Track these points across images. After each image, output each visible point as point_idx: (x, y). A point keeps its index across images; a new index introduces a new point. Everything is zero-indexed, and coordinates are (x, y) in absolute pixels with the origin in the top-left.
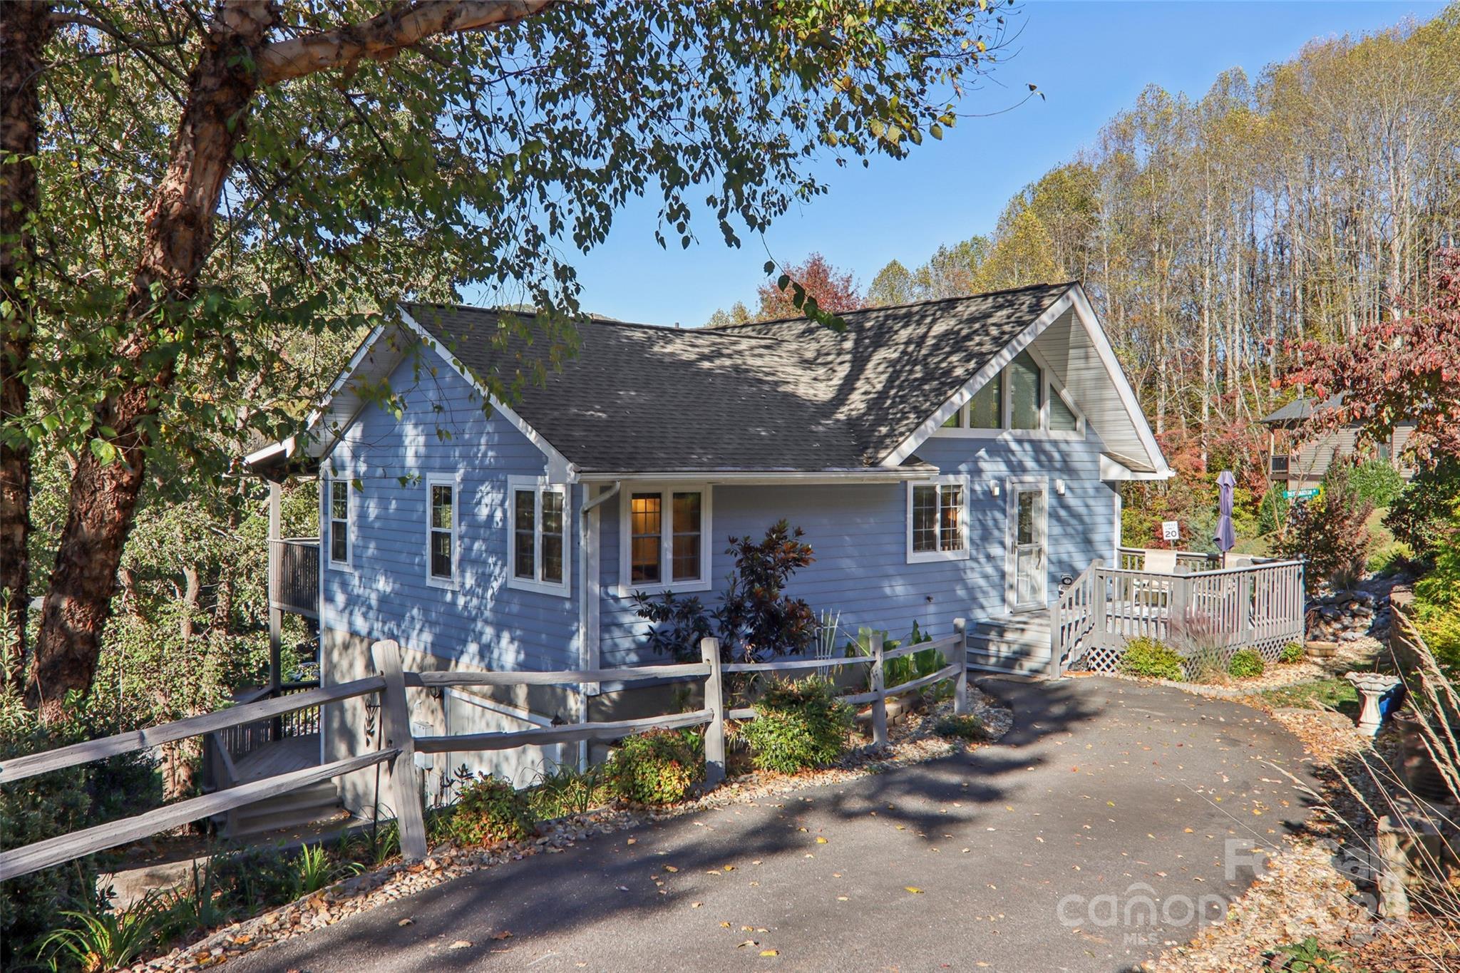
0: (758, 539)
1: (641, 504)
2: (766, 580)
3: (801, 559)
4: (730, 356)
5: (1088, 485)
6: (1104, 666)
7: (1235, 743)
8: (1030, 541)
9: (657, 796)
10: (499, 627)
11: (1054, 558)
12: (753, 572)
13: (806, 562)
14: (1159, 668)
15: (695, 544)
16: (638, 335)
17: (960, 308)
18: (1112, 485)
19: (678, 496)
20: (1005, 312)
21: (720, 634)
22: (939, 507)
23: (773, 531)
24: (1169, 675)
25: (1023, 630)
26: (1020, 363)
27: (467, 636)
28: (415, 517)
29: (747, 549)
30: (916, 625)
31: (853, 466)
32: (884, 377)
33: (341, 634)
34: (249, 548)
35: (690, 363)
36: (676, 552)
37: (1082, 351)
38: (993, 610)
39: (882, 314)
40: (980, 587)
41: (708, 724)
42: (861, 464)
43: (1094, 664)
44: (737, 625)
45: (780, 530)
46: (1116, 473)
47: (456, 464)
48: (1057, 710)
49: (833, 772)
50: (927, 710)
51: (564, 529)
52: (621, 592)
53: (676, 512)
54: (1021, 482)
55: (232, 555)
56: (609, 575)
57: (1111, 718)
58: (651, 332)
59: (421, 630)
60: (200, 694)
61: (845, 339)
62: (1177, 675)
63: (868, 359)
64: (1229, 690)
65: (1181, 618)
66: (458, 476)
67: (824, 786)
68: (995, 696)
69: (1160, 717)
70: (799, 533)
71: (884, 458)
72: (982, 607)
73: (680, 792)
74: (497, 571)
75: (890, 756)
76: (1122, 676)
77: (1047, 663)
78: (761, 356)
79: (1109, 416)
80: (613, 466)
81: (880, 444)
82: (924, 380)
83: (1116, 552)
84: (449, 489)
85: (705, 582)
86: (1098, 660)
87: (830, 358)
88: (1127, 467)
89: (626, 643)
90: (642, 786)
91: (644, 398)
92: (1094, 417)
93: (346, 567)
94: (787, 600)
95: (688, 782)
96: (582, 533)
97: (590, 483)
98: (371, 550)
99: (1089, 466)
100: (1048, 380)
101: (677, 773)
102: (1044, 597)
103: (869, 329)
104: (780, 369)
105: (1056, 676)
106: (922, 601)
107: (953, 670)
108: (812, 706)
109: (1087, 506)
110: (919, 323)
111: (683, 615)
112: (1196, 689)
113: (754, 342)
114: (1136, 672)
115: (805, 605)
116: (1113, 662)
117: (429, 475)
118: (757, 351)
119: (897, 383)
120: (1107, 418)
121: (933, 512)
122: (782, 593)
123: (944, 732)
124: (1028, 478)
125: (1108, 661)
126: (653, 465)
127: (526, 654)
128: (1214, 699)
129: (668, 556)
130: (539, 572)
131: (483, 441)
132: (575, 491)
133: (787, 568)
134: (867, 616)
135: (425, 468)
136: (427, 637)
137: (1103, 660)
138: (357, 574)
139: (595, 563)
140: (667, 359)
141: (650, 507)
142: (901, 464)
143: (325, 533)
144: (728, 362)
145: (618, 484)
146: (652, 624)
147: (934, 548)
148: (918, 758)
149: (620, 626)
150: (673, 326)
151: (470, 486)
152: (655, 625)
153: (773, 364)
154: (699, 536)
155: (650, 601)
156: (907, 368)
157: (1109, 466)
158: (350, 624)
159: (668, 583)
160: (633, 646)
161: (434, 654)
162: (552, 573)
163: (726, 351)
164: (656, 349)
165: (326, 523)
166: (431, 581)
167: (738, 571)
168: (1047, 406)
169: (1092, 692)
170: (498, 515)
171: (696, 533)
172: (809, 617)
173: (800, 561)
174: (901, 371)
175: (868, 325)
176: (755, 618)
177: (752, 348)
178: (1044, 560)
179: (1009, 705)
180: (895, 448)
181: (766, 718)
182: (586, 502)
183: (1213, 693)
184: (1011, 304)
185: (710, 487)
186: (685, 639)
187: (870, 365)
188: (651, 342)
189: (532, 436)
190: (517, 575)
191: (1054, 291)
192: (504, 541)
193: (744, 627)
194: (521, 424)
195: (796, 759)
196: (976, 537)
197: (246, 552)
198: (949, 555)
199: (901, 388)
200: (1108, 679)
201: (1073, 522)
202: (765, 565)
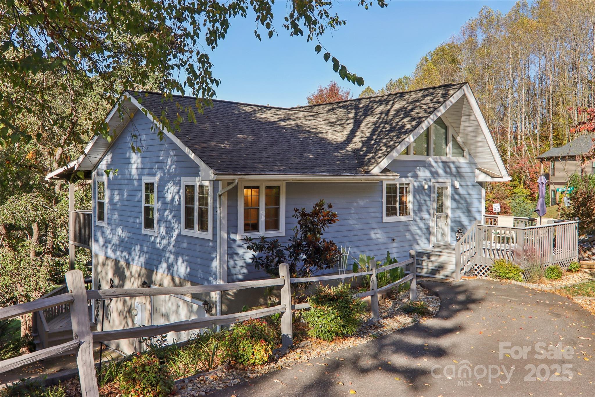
0: (309, 209)
1: (249, 192)
2: (314, 231)
3: (331, 219)
4: (294, 120)
5: (469, 184)
6: (481, 273)
7: (558, 315)
8: (442, 212)
9: (252, 361)
10: (177, 255)
11: (453, 219)
12: (307, 226)
13: (334, 221)
14: (511, 275)
15: (277, 212)
16: (248, 109)
17: (407, 96)
18: (481, 184)
19: (268, 187)
20: (429, 98)
21: (289, 259)
22: (398, 194)
23: (317, 205)
24: (516, 279)
25: (440, 255)
26: (437, 124)
27: (161, 259)
28: (136, 199)
29: (304, 215)
30: (388, 253)
31: (356, 173)
32: (370, 130)
33: (101, 258)
34: (62, 215)
35: (275, 123)
36: (267, 216)
37: (467, 117)
38: (423, 246)
39: (368, 100)
40: (418, 234)
41: (283, 313)
42: (360, 172)
43: (476, 273)
44: (298, 254)
45: (321, 205)
46: (482, 178)
47: (156, 172)
48: (461, 297)
49: (353, 339)
50: (395, 297)
51: (209, 204)
52: (238, 237)
53: (267, 196)
54: (438, 182)
55: (54, 219)
56: (232, 228)
57: (491, 301)
58: (255, 108)
59: (140, 256)
60: (38, 286)
61: (350, 113)
62: (520, 278)
63: (361, 122)
64: (547, 286)
65: (521, 249)
66: (157, 178)
67: (349, 348)
68: (429, 289)
69: (516, 301)
70: (330, 206)
71: (372, 169)
72: (418, 244)
73: (266, 359)
74: (176, 226)
75: (381, 326)
76: (491, 279)
77: (453, 272)
78: (310, 120)
79: (479, 150)
80: (234, 171)
81: (369, 162)
82: (390, 131)
83: (483, 217)
84: (153, 185)
85: (282, 231)
86: (478, 270)
87: (343, 122)
88: (489, 175)
89: (240, 263)
90: (243, 355)
91: (250, 138)
92: (472, 151)
93: (103, 224)
94: (324, 241)
95: (270, 352)
96: (218, 206)
97: (222, 180)
98: (116, 216)
99: (470, 174)
100: (451, 132)
101: (264, 347)
102: (449, 238)
103: (361, 108)
104: (319, 126)
105: (458, 279)
106: (390, 241)
107: (409, 277)
108: (341, 302)
109: (469, 194)
110: (387, 104)
111: (270, 249)
112: (530, 286)
113: (306, 114)
114: (499, 277)
115: (334, 244)
116: (486, 271)
117: (143, 178)
118: (307, 118)
119: (376, 133)
120: (478, 151)
121: (395, 197)
122: (322, 237)
123: (408, 310)
124: (440, 180)
125: (483, 271)
126: (255, 171)
127: (191, 269)
128: (541, 291)
129: (263, 218)
130: (196, 226)
131: (169, 160)
132: (215, 183)
133: (324, 224)
134: (362, 248)
135: (140, 175)
136: (142, 259)
137: (481, 271)
138: (109, 228)
139: (225, 222)
140: (263, 121)
141: (254, 193)
142: (381, 173)
143: (95, 208)
144: (293, 123)
145: (237, 181)
146: (254, 253)
147: (396, 215)
148: (397, 328)
149: (237, 254)
150: (266, 105)
151: (163, 183)
152: (256, 254)
153: (315, 124)
154: (279, 208)
155: (254, 241)
156: (382, 125)
157: (479, 174)
158: (106, 253)
159: (263, 232)
160: (244, 265)
161: (146, 269)
162: (203, 227)
163: (292, 117)
164: (258, 115)
165: (95, 202)
166: (145, 231)
167: (299, 226)
168: (450, 145)
169: (477, 288)
170: (177, 198)
171: (278, 207)
172: (335, 250)
173: (330, 221)
174: (379, 127)
175: (361, 106)
176: (308, 250)
177: (305, 116)
178: (449, 221)
179: (437, 294)
180: (378, 164)
181: (316, 309)
182: (220, 190)
183: (540, 288)
184: (432, 94)
185: (284, 183)
186: (272, 261)
187: (363, 124)
188: (255, 112)
189: (192, 156)
190: (186, 228)
191: (455, 87)
192: (180, 211)
193: (301, 255)
194: (187, 150)
195: (333, 332)
196: (416, 209)
197: (60, 217)
198: (403, 218)
199: (379, 135)
200: (484, 280)
201: (462, 202)
202: (313, 223)
